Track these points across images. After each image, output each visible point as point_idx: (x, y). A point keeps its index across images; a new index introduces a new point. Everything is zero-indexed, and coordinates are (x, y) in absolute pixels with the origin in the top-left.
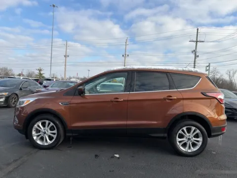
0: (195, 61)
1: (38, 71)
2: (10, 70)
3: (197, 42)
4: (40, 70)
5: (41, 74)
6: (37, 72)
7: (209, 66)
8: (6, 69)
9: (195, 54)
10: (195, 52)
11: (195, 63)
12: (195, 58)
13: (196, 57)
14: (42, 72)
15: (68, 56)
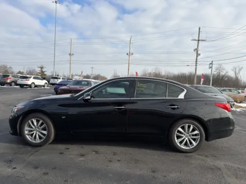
0: (197, 59)
1: (40, 69)
2: (10, 68)
3: (199, 41)
4: (42, 68)
5: (43, 72)
6: (38, 70)
7: (212, 64)
8: (5, 67)
9: (197, 53)
10: (196, 50)
11: (196, 61)
12: (197, 57)
13: (198, 55)
14: (44, 70)
15: (73, 54)
